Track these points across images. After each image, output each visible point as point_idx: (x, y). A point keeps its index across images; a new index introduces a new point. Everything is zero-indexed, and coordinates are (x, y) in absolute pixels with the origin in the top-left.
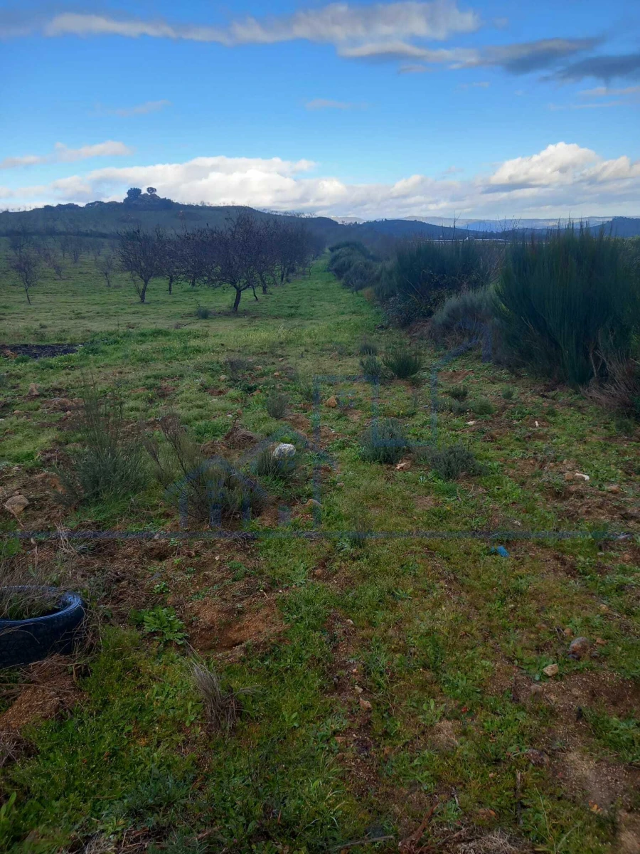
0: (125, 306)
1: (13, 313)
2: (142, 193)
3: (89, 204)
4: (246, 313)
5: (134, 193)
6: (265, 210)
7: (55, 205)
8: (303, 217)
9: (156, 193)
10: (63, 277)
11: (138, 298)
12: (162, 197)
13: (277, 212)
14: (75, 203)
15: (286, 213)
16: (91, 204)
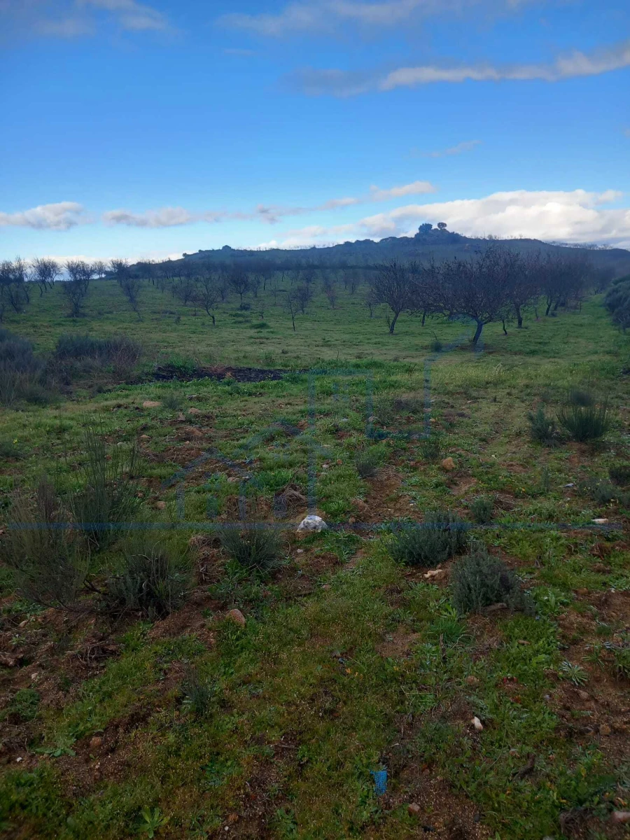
0: (374, 336)
1: (275, 338)
2: (433, 228)
3: (383, 240)
4: (486, 347)
5: (425, 228)
6: (554, 242)
7: (353, 242)
8: (595, 249)
9: (446, 228)
10: (335, 307)
11: (387, 330)
12: (450, 231)
13: (567, 244)
14: (371, 239)
15: (576, 245)
16: (385, 239)
